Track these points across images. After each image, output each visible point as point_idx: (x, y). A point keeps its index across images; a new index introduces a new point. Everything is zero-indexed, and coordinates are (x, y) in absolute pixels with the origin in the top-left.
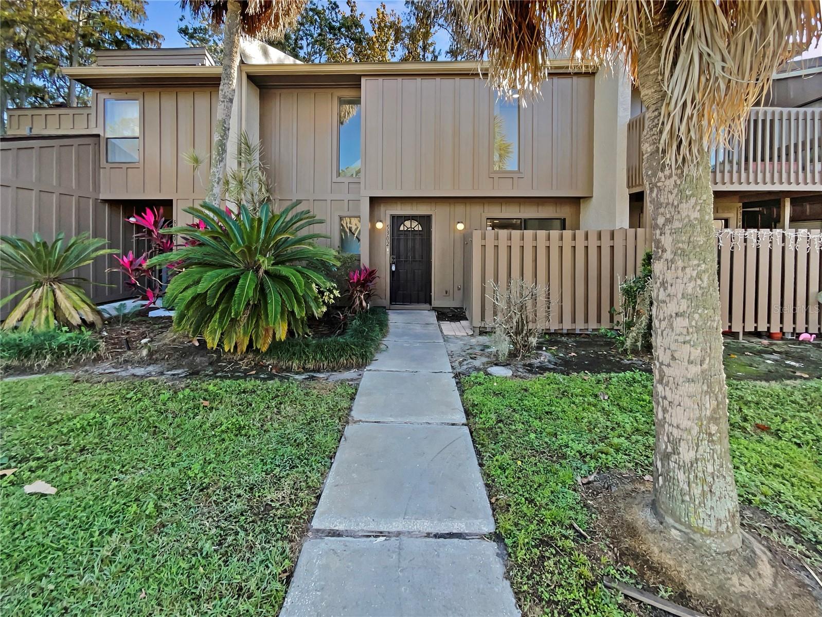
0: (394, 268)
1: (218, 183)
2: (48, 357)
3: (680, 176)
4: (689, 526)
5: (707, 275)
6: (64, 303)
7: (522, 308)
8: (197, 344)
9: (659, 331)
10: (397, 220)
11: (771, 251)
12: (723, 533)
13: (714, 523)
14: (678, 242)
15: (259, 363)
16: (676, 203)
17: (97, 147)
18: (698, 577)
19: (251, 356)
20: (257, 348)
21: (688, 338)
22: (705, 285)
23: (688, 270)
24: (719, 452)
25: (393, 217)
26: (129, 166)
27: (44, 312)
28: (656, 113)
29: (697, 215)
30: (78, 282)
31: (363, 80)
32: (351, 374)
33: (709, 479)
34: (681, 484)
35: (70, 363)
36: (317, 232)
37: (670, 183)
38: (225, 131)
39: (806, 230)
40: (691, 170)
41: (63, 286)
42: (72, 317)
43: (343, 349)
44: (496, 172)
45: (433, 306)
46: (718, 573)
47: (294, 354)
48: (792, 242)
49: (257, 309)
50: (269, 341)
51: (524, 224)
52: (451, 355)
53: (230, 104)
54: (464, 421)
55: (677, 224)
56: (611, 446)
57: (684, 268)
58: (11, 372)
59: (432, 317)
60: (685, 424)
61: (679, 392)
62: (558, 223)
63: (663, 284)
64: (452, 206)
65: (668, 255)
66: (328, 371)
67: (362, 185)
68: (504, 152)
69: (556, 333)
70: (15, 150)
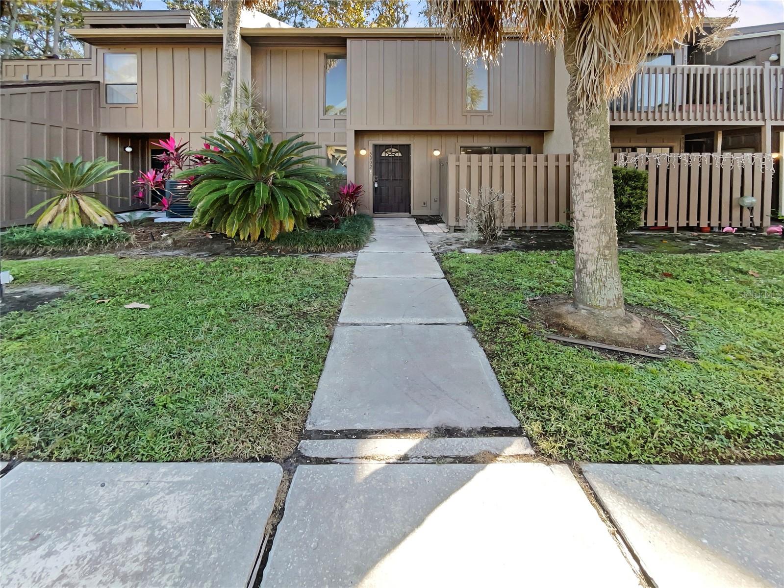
0: (376, 185)
1: (225, 119)
2: (89, 244)
3: (588, 114)
4: (591, 306)
5: (604, 169)
6: (88, 210)
7: (491, 207)
8: (211, 237)
9: (576, 202)
10: (378, 149)
11: (700, 169)
12: (611, 307)
13: (606, 302)
14: (587, 151)
15: (268, 248)
16: (585, 129)
17: (97, 90)
18: (594, 329)
19: (261, 243)
20: (267, 238)
21: (592, 204)
22: (603, 174)
23: (592, 166)
24: (610, 265)
25: (375, 146)
26: (128, 106)
27: (71, 216)
28: (575, 78)
29: (598, 135)
30: (97, 196)
31: (348, 42)
32: (349, 254)
33: (604, 279)
34: (587, 284)
35: (108, 249)
36: (316, 154)
37: (582, 118)
38: (230, 80)
39: (730, 154)
40: (596, 111)
41: (84, 197)
42: (96, 220)
43: (339, 238)
44: (468, 112)
45: (412, 214)
46: (607, 326)
47: (299, 241)
48: (718, 161)
49: (270, 209)
50: (277, 232)
51: (493, 151)
52: (431, 244)
53: (234, 60)
54: (443, 276)
55: (586, 141)
56: (553, 283)
57: (590, 165)
58: (56, 255)
59: (413, 222)
60: (590, 251)
61: (587, 234)
62: (524, 149)
63: (578, 175)
64: (429, 138)
65: (581, 158)
66: (328, 253)
67: (348, 121)
68: (475, 95)
69: (520, 230)
70: (30, 94)
